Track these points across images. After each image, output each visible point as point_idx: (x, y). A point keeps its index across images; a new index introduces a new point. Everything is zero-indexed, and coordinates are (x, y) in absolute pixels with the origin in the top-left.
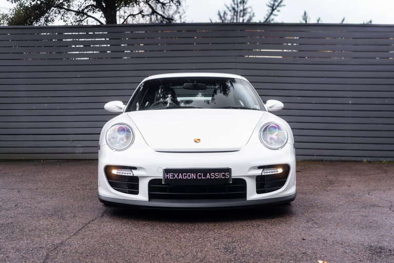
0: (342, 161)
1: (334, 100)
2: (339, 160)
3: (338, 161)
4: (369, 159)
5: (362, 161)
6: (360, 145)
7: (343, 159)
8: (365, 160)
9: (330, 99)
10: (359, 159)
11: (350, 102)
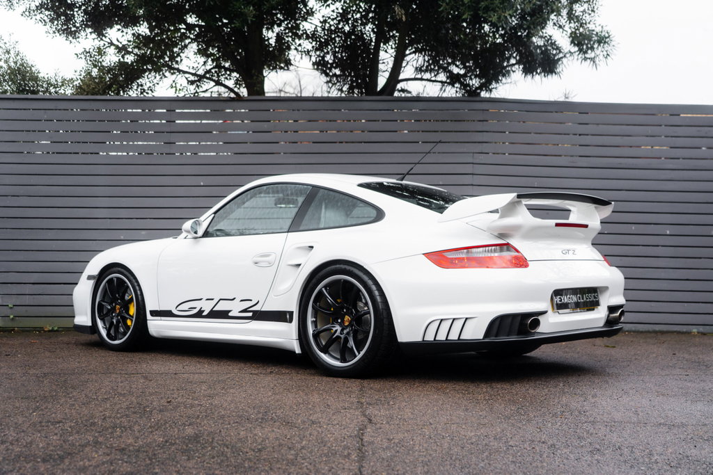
0: (655, 332)
1: (642, 229)
2: (651, 330)
3: (649, 332)
4: (701, 329)
5: (689, 333)
6: (686, 304)
7: (657, 328)
8: (695, 330)
9: (633, 227)
10: (684, 329)
11: (668, 232)
